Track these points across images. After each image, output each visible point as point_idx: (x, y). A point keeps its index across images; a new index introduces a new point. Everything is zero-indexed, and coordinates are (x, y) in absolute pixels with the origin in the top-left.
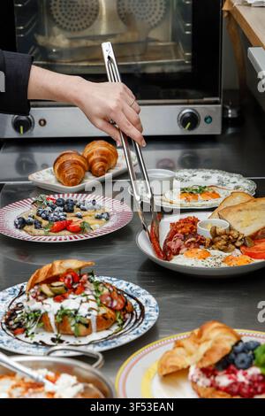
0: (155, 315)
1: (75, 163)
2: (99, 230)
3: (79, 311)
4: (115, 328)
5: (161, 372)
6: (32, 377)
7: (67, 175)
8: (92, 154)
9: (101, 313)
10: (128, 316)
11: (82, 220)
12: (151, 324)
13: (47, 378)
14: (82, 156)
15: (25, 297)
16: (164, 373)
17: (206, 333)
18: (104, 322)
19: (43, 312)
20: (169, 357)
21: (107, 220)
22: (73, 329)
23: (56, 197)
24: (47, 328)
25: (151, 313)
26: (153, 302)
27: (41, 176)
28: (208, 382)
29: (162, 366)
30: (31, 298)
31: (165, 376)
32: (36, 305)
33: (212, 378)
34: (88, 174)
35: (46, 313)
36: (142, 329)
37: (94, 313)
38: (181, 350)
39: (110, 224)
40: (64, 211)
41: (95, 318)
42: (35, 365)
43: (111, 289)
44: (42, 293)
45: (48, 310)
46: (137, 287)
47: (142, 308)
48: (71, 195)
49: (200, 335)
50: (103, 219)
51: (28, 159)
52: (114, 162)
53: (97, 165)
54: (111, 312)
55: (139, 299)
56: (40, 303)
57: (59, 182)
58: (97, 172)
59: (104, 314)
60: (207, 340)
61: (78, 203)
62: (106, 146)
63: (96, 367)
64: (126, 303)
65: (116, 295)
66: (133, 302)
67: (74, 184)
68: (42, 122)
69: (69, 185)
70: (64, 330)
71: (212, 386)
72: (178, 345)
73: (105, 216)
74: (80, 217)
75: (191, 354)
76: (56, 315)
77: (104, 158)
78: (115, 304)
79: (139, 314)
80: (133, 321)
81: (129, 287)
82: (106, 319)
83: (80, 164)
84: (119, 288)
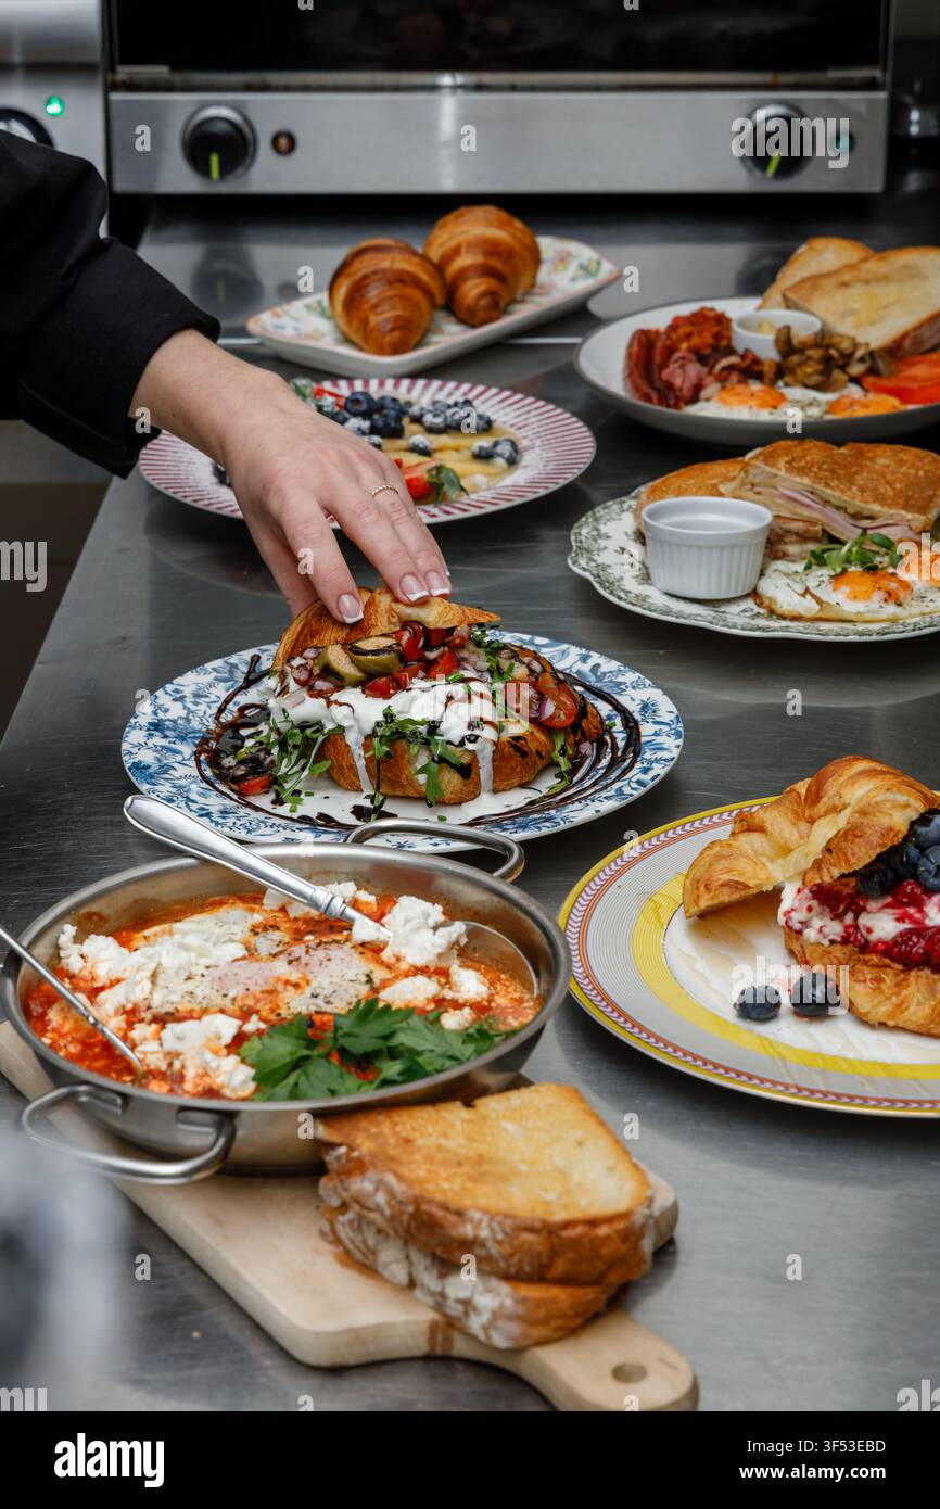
0: (672, 746)
1: (402, 279)
2: (487, 495)
3: (443, 727)
4: (548, 783)
5: (696, 901)
6: (313, 903)
7: (374, 319)
8: (456, 251)
9: (506, 736)
10: (587, 748)
11: (429, 463)
12: (660, 770)
13: (355, 904)
14: (424, 257)
15: (271, 682)
16: (704, 903)
17: (832, 787)
18: (515, 761)
19: (329, 726)
20: (719, 857)
21: (512, 462)
22: (422, 778)
23: (344, 389)
24: (340, 777)
25: (658, 740)
26: (666, 708)
27: (286, 321)
28: (835, 929)
29: (698, 883)
30: (293, 686)
31: (704, 915)
32: (309, 708)
33: (849, 919)
34: (440, 316)
35: (341, 730)
36: (634, 784)
37: (488, 733)
38: (756, 839)
39: (520, 476)
40: (374, 430)
41: (490, 749)
42: (320, 871)
43: (536, 666)
44: (328, 672)
45: (345, 724)
46: (614, 665)
47: (631, 726)
48: (390, 383)
49: (814, 797)
50: (500, 462)
51: (233, 268)
52: (526, 280)
53: (473, 290)
54: (538, 734)
55: (623, 700)
56: (322, 701)
57: (348, 341)
58: (471, 311)
59: (516, 738)
60: (835, 809)
61: (415, 410)
62: (501, 225)
63: (504, 877)
64: (583, 710)
65: (550, 684)
66: (604, 709)
67: (397, 350)
68: (283, 142)
69: (381, 351)
70: (395, 783)
71: (845, 941)
72: (749, 825)
73: (505, 449)
74: (425, 452)
75: (785, 851)
76: (369, 737)
77: (496, 263)
78: (550, 709)
79: (621, 744)
80: (605, 762)
81: (591, 662)
82: (524, 754)
83: (416, 282)
84: (559, 666)
